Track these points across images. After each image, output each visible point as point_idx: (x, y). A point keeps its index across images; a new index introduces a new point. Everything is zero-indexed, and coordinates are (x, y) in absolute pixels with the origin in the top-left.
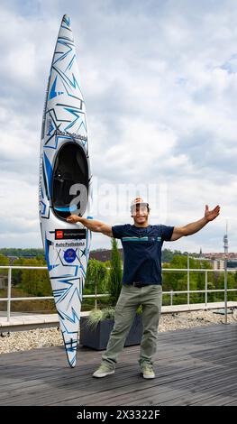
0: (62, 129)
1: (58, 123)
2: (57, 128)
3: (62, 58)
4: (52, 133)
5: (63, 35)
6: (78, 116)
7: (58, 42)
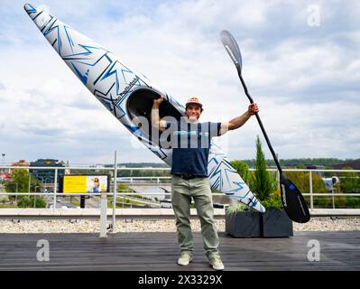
0: (115, 97)
1: (108, 96)
2: (111, 100)
3: (60, 44)
4: (112, 107)
5: (41, 25)
6: (115, 71)
7: (45, 35)
